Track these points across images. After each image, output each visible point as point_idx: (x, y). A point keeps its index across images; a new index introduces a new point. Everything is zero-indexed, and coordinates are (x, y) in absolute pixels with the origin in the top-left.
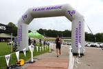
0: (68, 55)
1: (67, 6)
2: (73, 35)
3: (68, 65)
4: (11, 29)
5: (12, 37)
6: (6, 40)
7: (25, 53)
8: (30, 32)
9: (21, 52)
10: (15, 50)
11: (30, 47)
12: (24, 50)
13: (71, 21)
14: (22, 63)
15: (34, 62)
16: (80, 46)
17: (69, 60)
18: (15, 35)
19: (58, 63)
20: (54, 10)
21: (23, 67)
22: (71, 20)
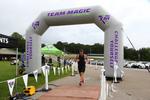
0: (99, 79)
1: (97, 8)
2: (107, 51)
3: (99, 95)
4: (16, 43)
5: (17, 53)
6: (9, 57)
7: (36, 78)
8: (43, 46)
9: (31, 76)
10: (21, 73)
11: (43, 68)
12: (35, 72)
13: (104, 30)
14: (32, 92)
15: (50, 89)
16: (116, 67)
17: (100, 87)
18: (22, 50)
19: (84, 92)
20: (78, 14)
21: (34, 97)
22: (103, 28)
